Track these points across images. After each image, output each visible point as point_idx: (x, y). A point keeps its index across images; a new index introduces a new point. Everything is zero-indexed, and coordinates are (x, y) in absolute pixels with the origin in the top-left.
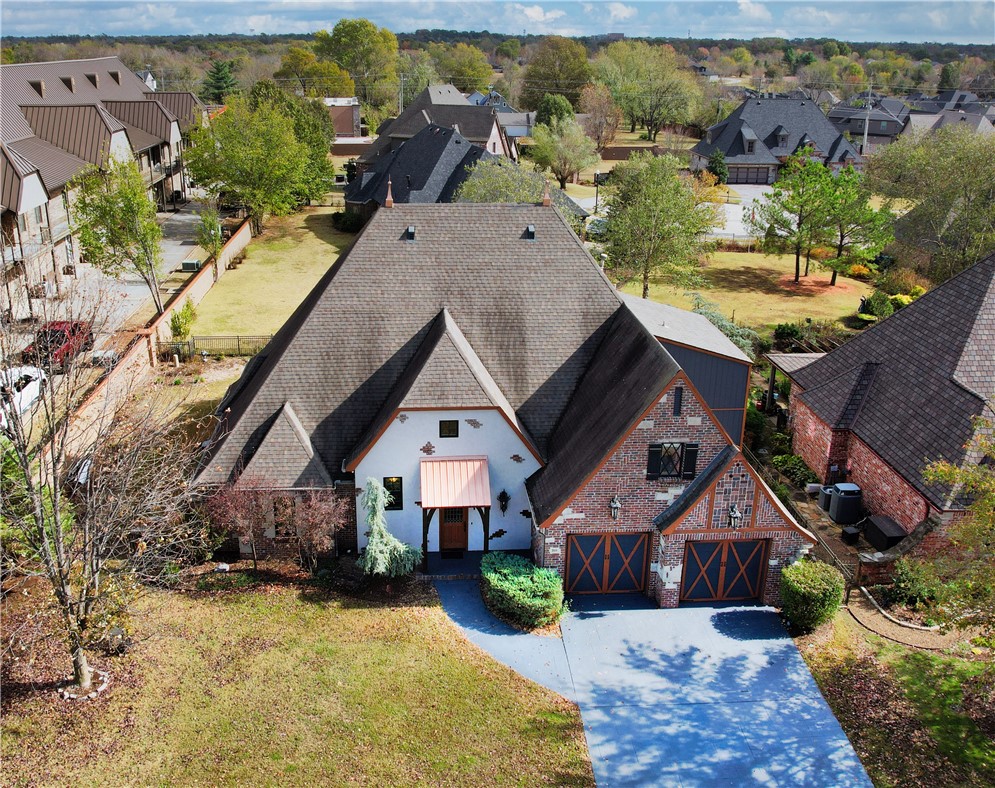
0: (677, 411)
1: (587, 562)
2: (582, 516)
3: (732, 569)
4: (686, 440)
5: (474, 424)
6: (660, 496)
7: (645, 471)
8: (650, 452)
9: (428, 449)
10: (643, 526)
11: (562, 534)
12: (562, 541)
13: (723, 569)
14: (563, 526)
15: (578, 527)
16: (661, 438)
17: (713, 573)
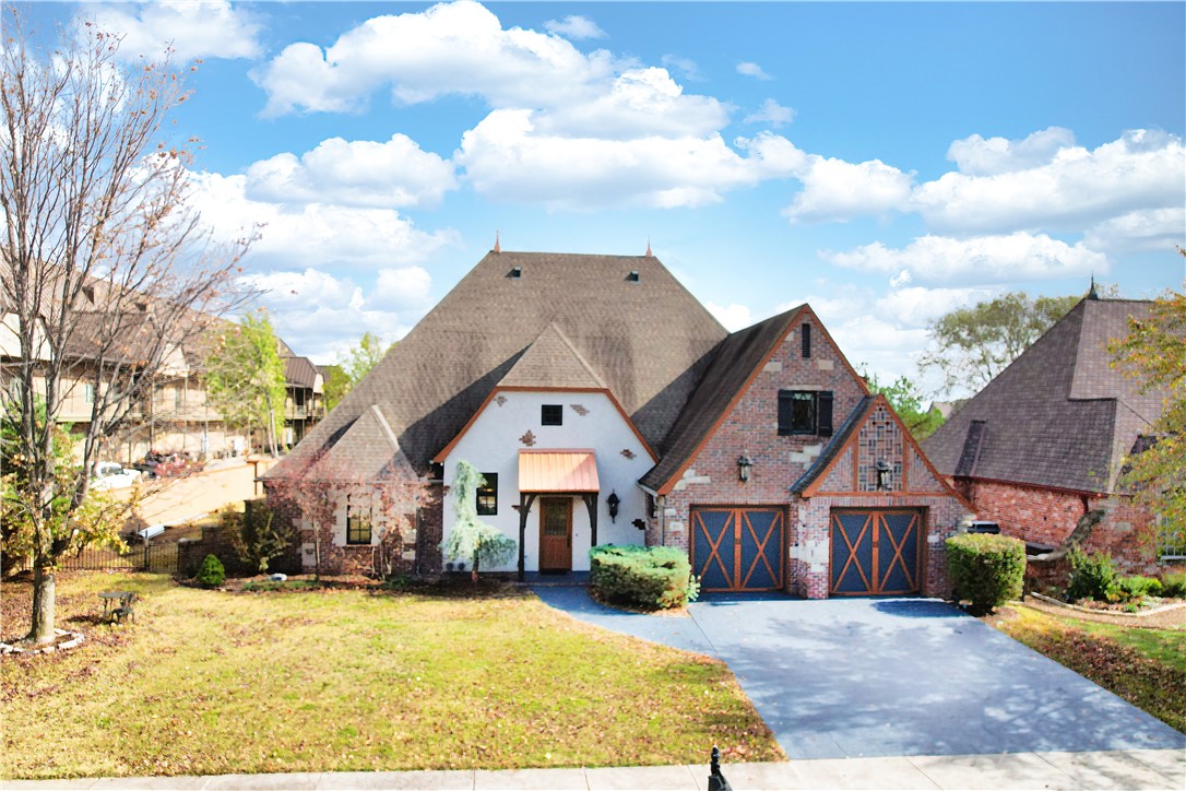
0: (806, 354)
1: (715, 547)
2: (707, 479)
3: (886, 553)
4: (818, 388)
5: (580, 410)
6: (795, 457)
7: (776, 425)
8: (781, 400)
9: (527, 439)
10: (779, 497)
11: (685, 505)
12: (685, 514)
13: (875, 551)
14: (685, 493)
15: (702, 496)
16: (791, 384)
17: (864, 554)
